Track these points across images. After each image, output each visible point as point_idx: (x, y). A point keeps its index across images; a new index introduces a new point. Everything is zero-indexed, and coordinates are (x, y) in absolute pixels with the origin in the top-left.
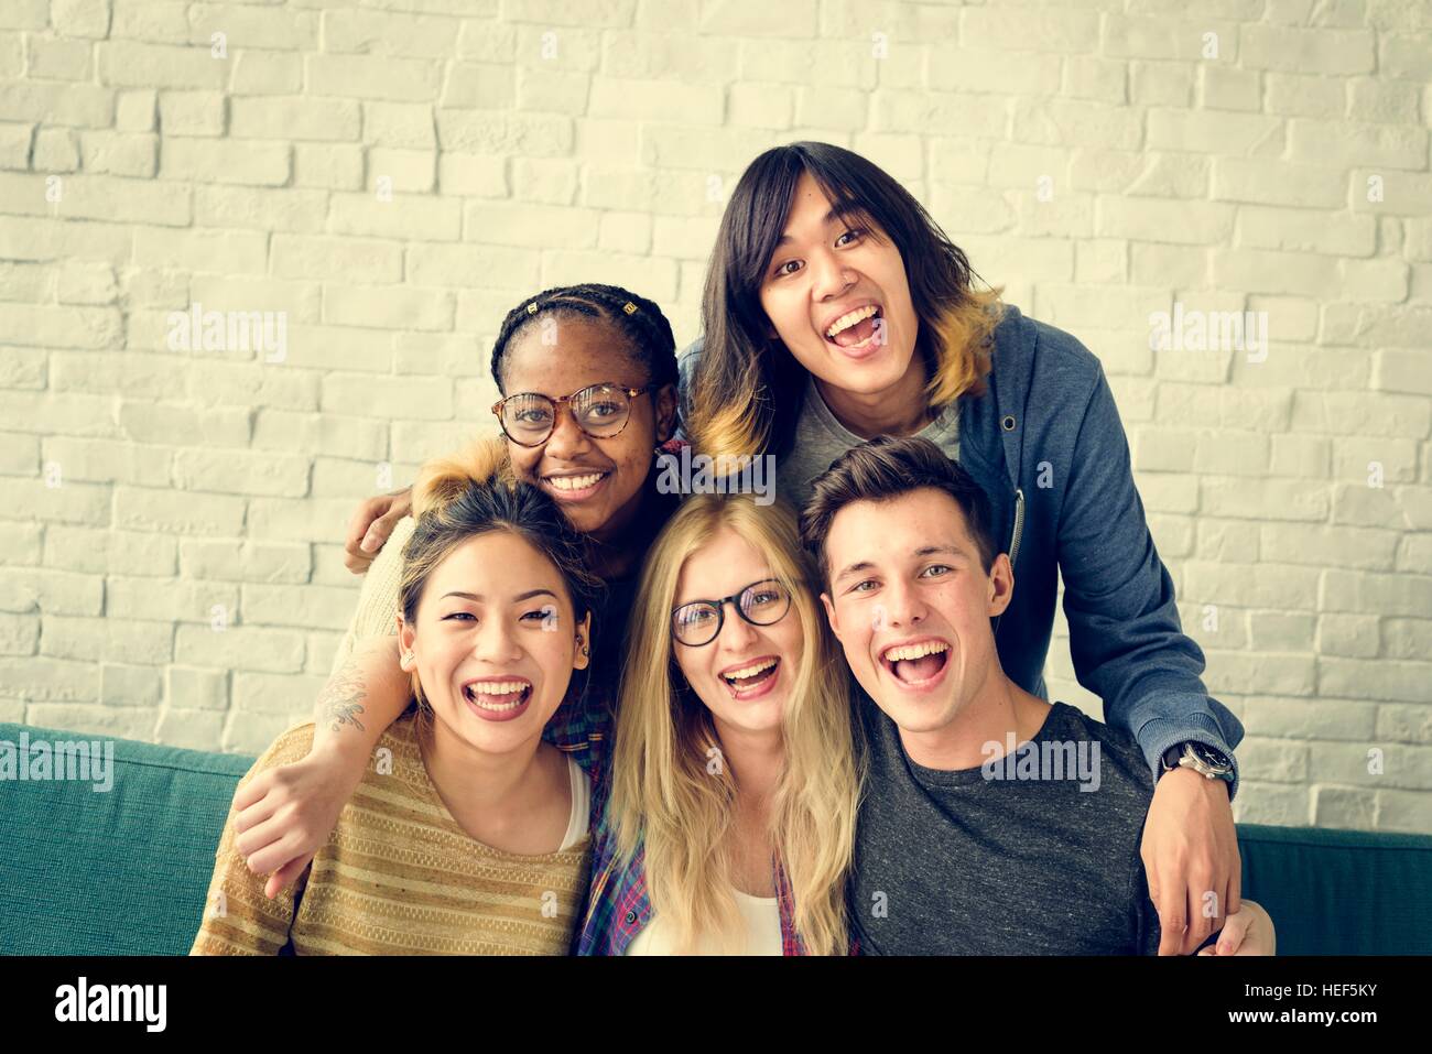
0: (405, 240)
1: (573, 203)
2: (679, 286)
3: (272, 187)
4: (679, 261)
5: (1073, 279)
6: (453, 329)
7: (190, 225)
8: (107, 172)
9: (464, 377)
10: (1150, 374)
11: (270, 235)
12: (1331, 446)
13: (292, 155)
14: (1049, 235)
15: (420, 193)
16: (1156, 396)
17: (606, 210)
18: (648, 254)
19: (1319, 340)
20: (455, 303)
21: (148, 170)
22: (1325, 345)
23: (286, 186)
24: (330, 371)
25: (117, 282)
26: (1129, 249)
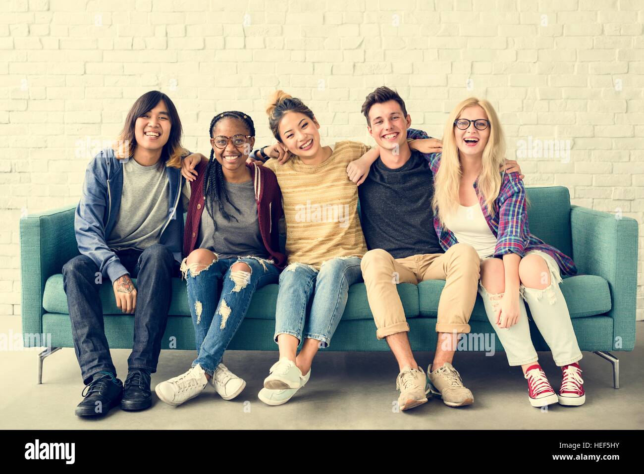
0: (237, 62)
1: (283, 49)
2: (314, 70)
3: (199, 50)
4: (314, 62)
5: (423, 61)
6: (252, 86)
7: (177, 62)
8: (153, 49)
9: (255, 99)
10: (447, 86)
11: (199, 63)
12: (498, 102)
13: (204, 40)
14: (416, 49)
15: (240, 49)
16: (448, 92)
17: (292, 50)
18: (305, 62)
19: (493, 73)
20: (252, 79)
21: (165, 47)
22: (495, 74)
23: (203, 49)
24: (218, 100)
25: (158, 79)
26: (438, 51)
